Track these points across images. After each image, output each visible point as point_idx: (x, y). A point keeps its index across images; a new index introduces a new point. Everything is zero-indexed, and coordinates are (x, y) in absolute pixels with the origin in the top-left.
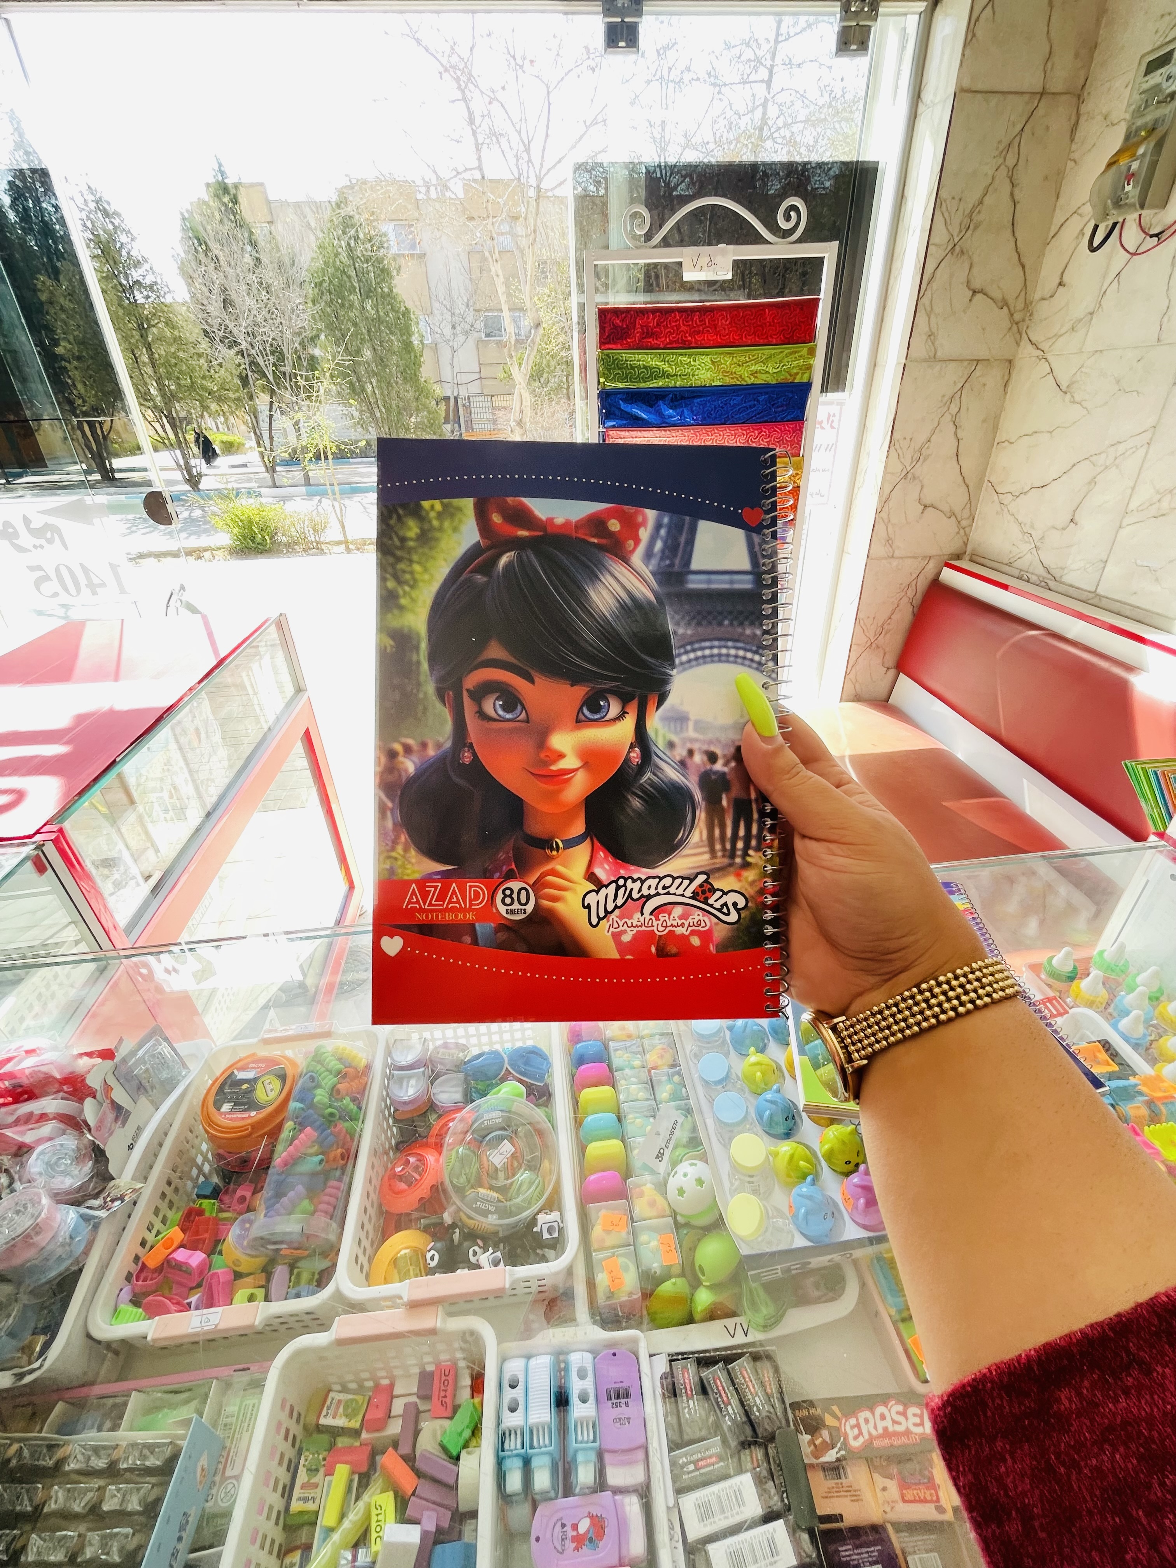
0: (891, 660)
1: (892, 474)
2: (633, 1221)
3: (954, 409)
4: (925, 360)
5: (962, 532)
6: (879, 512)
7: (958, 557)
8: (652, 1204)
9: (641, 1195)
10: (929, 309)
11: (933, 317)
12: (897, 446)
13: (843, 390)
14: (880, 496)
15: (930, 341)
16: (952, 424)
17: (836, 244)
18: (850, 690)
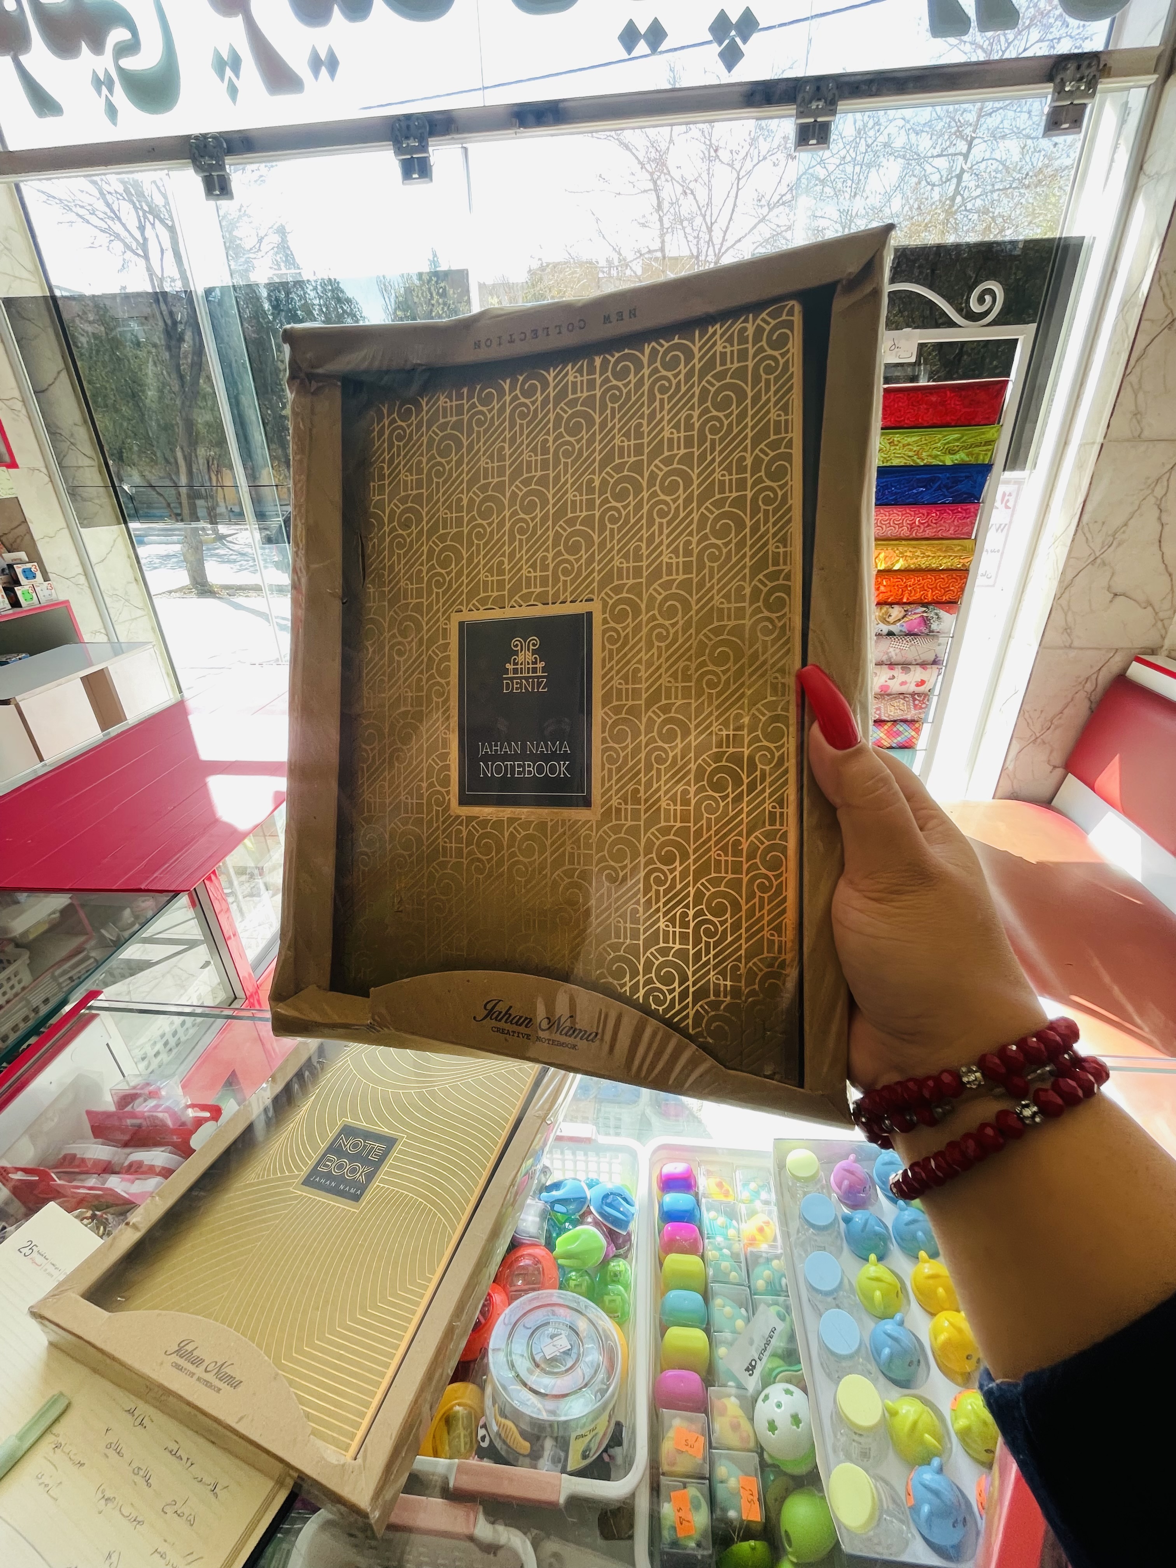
0: (1058, 758)
1: (1077, 559)
2: (711, 1447)
3: (1159, 491)
4: (1128, 440)
5: (1160, 624)
6: (1057, 598)
7: (1153, 652)
8: (736, 1427)
9: (723, 1412)
10: (1136, 387)
11: (1141, 395)
12: (1086, 530)
13: (1024, 469)
14: (1061, 581)
15: (1134, 420)
16: (1156, 507)
17: (1034, 326)
18: (1006, 787)
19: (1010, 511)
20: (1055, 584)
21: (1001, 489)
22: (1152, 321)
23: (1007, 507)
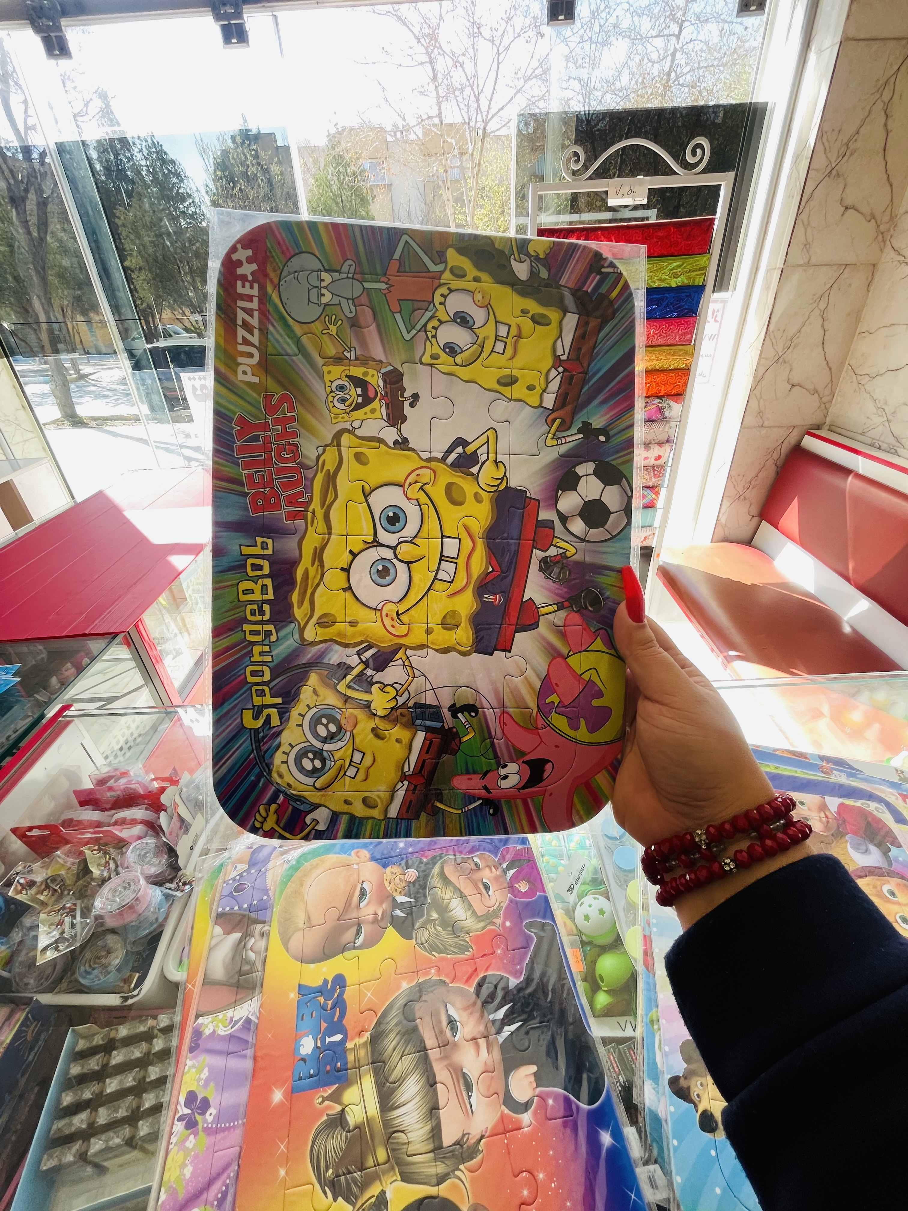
0: (755, 510)
1: (766, 359)
3: (822, 306)
4: (800, 266)
5: (823, 406)
6: (753, 390)
7: (819, 427)
10: (806, 223)
11: (809, 230)
12: (772, 337)
13: (727, 290)
14: (755, 377)
15: (805, 250)
16: (820, 318)
17: (732, 174)
18: (720, 534)
19: (718, 324)
20: (751, 378)
21: (712, 307)
22: (817, 170)
23: (716, 321)
